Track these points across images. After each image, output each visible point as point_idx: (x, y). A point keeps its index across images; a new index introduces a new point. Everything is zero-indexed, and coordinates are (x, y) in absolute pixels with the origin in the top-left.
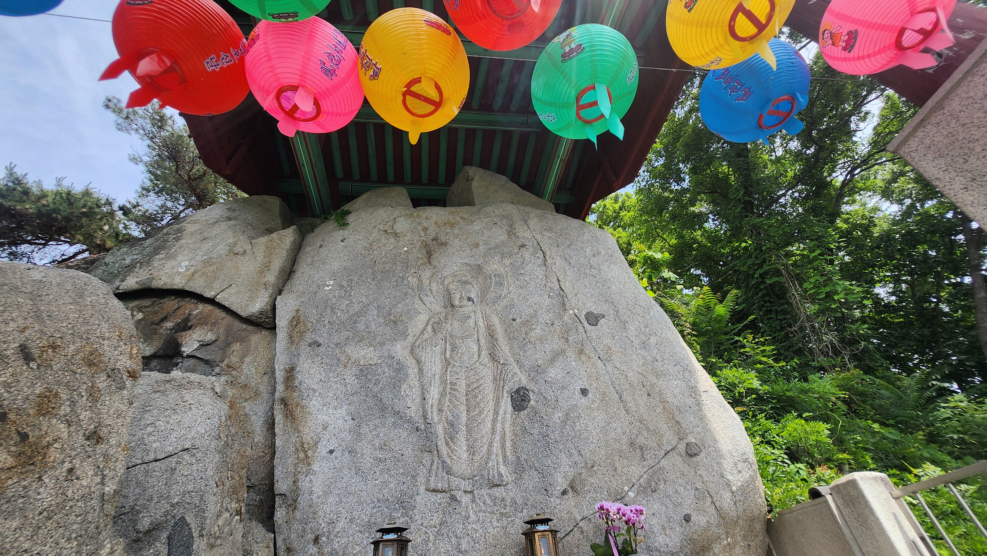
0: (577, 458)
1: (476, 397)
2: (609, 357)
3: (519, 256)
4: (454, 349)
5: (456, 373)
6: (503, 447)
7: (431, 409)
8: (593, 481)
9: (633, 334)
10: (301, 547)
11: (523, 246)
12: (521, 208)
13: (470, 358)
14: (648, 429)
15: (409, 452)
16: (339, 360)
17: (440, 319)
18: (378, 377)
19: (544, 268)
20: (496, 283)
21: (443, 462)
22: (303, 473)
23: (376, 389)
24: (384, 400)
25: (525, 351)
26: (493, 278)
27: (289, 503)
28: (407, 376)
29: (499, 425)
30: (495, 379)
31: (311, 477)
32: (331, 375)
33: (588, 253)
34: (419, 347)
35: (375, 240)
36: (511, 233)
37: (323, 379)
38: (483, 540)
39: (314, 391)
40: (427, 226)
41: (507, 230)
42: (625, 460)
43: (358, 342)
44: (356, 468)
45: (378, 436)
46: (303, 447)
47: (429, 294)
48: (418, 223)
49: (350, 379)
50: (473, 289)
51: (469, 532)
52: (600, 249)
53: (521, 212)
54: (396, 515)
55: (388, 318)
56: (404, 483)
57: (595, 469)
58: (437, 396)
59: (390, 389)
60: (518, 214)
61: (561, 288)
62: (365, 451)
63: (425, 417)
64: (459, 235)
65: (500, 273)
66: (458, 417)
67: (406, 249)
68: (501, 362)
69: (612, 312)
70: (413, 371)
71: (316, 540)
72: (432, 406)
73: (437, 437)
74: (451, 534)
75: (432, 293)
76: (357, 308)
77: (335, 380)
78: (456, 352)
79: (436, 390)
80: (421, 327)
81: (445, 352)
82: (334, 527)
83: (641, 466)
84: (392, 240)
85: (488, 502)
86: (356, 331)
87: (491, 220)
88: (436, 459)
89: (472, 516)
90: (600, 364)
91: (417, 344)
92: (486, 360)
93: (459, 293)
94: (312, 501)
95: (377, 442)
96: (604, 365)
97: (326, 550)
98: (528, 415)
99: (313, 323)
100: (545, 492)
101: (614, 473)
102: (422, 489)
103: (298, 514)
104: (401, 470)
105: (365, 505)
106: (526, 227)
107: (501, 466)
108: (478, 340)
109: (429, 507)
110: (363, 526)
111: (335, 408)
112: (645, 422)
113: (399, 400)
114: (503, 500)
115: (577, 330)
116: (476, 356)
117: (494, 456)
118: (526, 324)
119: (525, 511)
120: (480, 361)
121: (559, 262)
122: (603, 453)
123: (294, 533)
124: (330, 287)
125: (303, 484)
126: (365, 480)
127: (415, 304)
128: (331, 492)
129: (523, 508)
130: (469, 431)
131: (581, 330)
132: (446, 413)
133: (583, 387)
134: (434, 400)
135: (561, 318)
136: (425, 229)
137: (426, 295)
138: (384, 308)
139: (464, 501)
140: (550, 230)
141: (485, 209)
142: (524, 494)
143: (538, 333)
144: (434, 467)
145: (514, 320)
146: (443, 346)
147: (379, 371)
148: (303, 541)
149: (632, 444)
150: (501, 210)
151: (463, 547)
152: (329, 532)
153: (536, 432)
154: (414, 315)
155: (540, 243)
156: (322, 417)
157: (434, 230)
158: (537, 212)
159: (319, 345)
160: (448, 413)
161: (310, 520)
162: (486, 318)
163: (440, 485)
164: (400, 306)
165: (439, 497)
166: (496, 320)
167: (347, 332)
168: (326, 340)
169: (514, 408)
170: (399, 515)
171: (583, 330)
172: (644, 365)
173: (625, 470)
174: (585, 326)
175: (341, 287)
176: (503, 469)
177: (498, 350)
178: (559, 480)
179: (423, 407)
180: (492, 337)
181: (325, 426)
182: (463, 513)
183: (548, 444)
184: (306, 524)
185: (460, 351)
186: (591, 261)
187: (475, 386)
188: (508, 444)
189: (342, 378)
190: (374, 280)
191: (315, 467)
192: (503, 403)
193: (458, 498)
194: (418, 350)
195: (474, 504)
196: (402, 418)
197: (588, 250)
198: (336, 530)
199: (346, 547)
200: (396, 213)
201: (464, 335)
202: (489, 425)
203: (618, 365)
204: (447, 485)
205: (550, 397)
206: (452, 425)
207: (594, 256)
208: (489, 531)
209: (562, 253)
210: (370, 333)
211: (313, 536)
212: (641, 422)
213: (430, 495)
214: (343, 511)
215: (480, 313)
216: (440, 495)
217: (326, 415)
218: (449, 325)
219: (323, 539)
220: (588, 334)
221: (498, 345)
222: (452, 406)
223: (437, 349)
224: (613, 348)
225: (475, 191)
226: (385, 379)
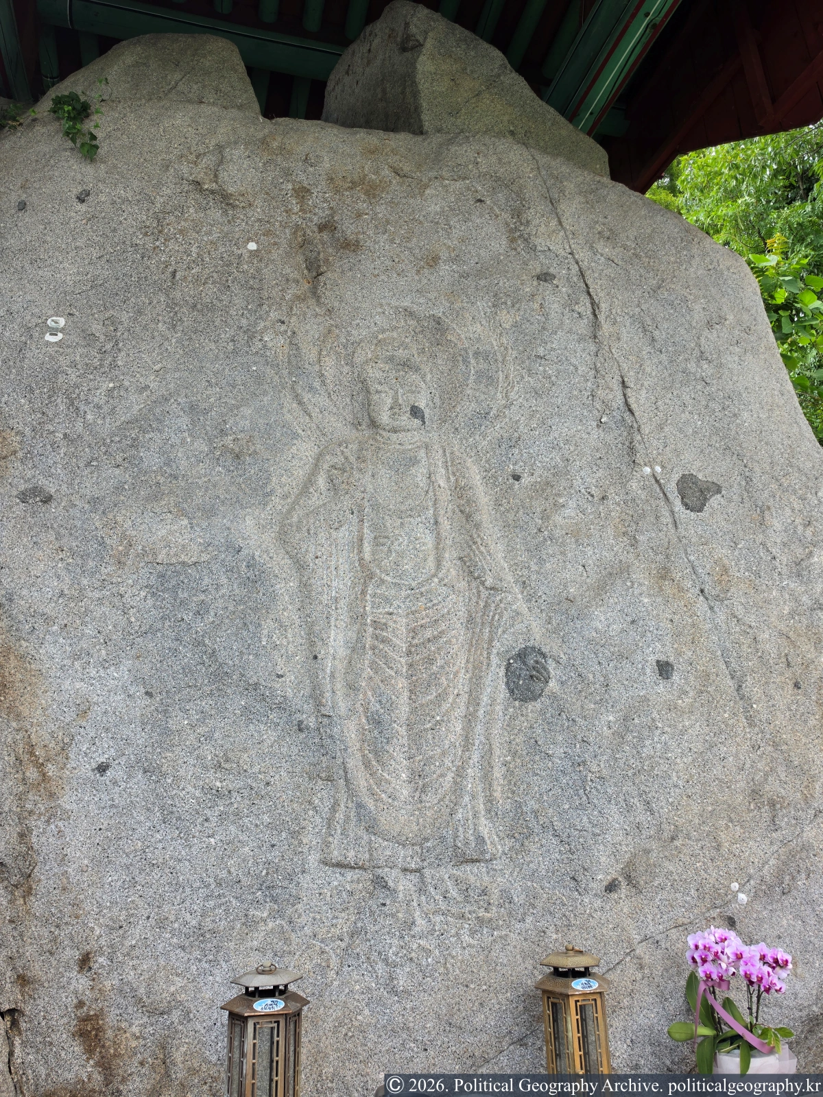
0: (643, 817)
1: (430, 661)
2: (723, 591)
3: (536, 306)
4: (382, 540)
5: (387, 601)
6: (487, 778)
7: (332, 682)
8: (671, 868)
9: (778, 541)
10: (50, 975)
11: (545, 277)
12: (544, 159)
13: (417, 568)
14: (788, 763)
15: (281, 777)
16: (102, 543)
17: (346, 458)
18: (202, 597)
19: (593, 348)
20: (480, 375)
21: (360, 806)
22: (40, 814)
23: (200, 626)
24: (222, 655)
25: (541, 562)
26: (472, 361)
27: (14, 880)
28: (274, 597)
29: (479, 729)
30: (470, 620)
31: (60, 824)
32: (85, 582)
33: (696, 316)
34: (299, 529)
35: (169, 208)
36: (518, 235)
37: (66, 592)
38: (442, 970)
39: (48, 620)
40: (305, 184)
41: (507, 224)
42: (738, 828)
43: (147, 499)
44: (162, 808)
45: (209, 737)
46: (32, 753)
47: (317, 384)
48: (282, 169)
49: (137, 597)
50: (423, 386)
51: (413, 955)
52: (725, 308)
53: (544, 173)
54: (258, 913)
55: (218, 443)
56: (273, 846)
57: (677, 843)
58: (342, 652)
59: (234, 629)
60: (536, 177)
61: (627, 404)
62: (182, 772)
63: (316, 697)
64: (388, 222)
65: (487, 347)
66: (391, 707)
67: (252, 246)
68: (488, 584)
69: (737, 479)
70: (286, 587)
71: (85, 962)
72: (332, 676)
73: (345, 750)
74: (374, 956)
75: (323, 383)
76: (135, 404)
77: (97, 594)
78: (385, 549)
79: (341, 637)
80: (300, 473)
81: (361, 545)
82: (124, 937)
83: (767, 841)
84: (216, 214)
85: (454, 893)
86: (140, 471)
87: (468, 189)
88: (342, 797)
89: (419, 921)
90: (701, 605)
91: (295, 519)
92: (453, 572)
93: (391, 393)
94: (68, 878)
95: (208, 752)
96: (711, 608)
97: (108, 984)
98: (542, 712)
99: (22, 434)
100: (573, 884)
101: (713, 853)
102: (313, 859)
103: (37, 906)
104: (266, 817)
105: (188, 890)
106: (554, 223)
107: (483, 821)
108: (436, 523)
109: (328, 898)
110: (187, 936)
111: (104, 664)
112: (784, 747)
113: (256, 655)
114: (484, 892)
115: (657, 518)
116: (431, 563)
117: (467, 799)
118: (543, 490)
119: (529, 919)
120: (440, 575)
121: (629, 335)
122: (696, 809)
123: (31, 944)
124: (60, 336)
125: (43, 839)
126: (187, 836)
127: (285, 410)
128: (110, 862)
129: (525, 913)
130: (416, 738)
131: (666, 519)
132: (365, 694)
133: (663, 658)
134: (337, 662)
135: (624, 485)
136: (302, 193)
137: (311, 388)
138: (206, 412)
139: (401, 888)
140: (611, 237)
141: (453, 149)
142: (529, 884)
143: (570, 517)
144: (340, 816)
145: (517, 478)
146: (355, 529)
147: (205, 583)
148: (54, 963)
149: (755, 793)
150: (494, 159)
151: (401, 983)
152: (112, 946)
153: (560, 751)
154: (284, 440)
155: (588, 273)
156: (73, 686)
157: (325, 201)
158: (580, 179)
159: (47, 500)
160: (370, 693)
161: (67, 919)
162: (455, 467)
163: (351, 854)
164: (247, 411)
165: (349, 879)
166: (475, 476)
167: (117, 471)
168: (64, 487)
169: (512, 692)
170: (265, 915)
171: (669, 520)
172: (792, 614)
173: (736, 848)
174: (677, 509)
175: (90, 338)
176: (485, 828)
177: (482, 553)
178: (603, 859)
179: (314, 677)
180: (468, 517)
181: (82, 707)
182: (400, 915)
183: (584, 781)
184: (58, 926)
185: (396, 547)
186: (703, 340)
187: (429, 634)
188: (498, 772)
189: (114, 590)
190: (174, 326)
191: (67, 801)
192: (488, 681)
193: (391, 884)
194: (298, 536)
195: (423, 898)
196: (264, 700)
197: (697, 307)
198: (127, 943)
199: (153, 979)
200: (223, 132)
201: (403, 508)
202: (458, 727)
203: (740, 611)
204: (367, 855)
205: (591, 676)
206: (377, 722)
207: (709, 325)
208: (454, 954)
209: (638, 310)
210: (176, 478)
211: (77, 955)
212: (776, 745)
213: (329, 873)
214: (140, 903)
215: (440, 452)
216: (350, 875)
217: (82, 680)
218: (368, 477)
219: (101, 960)
220: (681, 529)
221: (482, 539)
222: (377, 679)
223: (341, 535)
224: (733, 572)
225: (424, 85)
226: (220, 603)
